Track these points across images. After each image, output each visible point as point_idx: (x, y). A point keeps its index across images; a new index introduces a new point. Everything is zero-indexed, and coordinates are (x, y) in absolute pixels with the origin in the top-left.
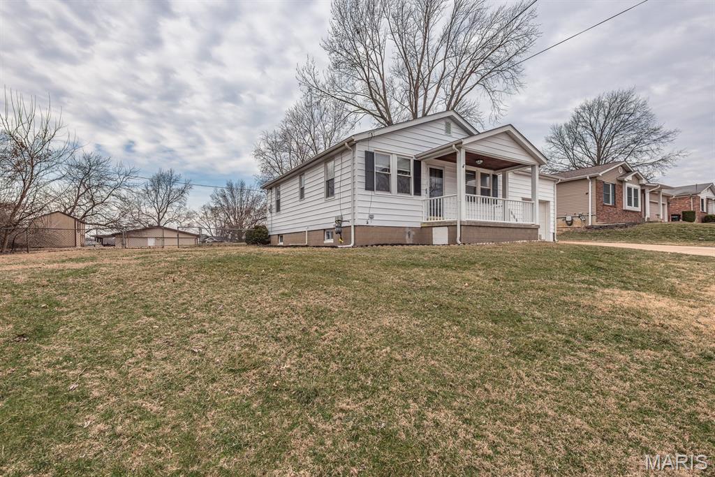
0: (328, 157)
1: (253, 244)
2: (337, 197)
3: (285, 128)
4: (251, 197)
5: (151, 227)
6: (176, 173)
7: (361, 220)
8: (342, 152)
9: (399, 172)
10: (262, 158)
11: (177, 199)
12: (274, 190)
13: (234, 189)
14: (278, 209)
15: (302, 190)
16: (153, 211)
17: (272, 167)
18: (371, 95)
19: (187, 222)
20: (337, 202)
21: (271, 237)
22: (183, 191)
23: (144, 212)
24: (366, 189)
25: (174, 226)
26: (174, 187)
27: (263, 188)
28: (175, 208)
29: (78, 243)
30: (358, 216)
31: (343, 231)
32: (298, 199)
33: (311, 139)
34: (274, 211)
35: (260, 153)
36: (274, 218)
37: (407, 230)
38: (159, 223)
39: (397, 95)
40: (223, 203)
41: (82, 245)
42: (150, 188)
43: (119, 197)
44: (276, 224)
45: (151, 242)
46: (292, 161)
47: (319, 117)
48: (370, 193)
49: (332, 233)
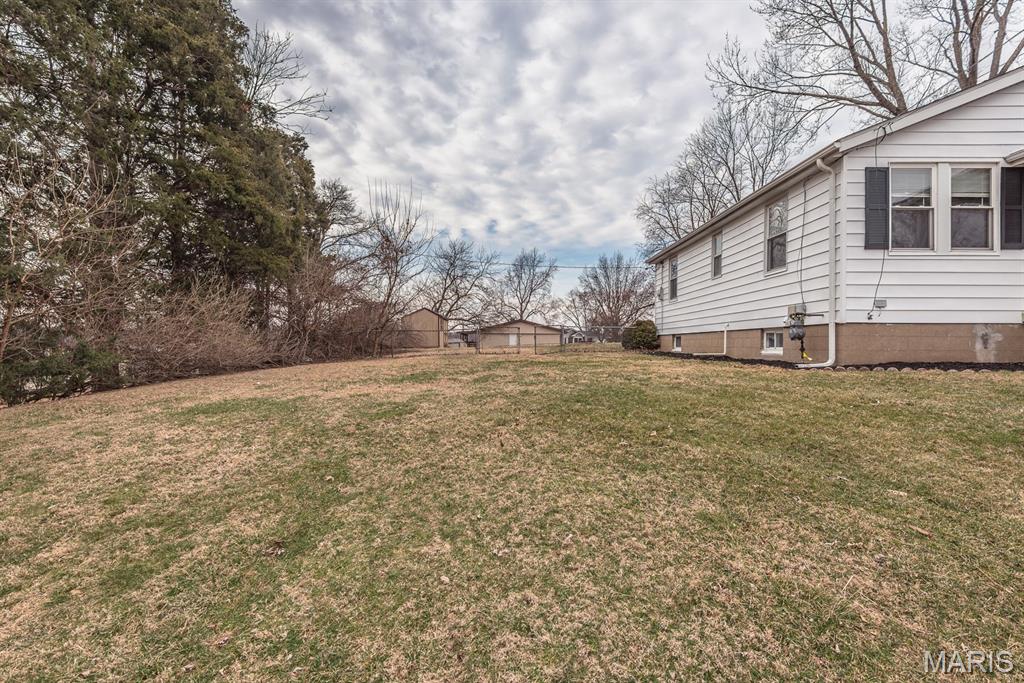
0: (773, 195)
1: (633, 348)
2: (792, 268)
3: (684, 167)
4: (630, 276)
5: (513, 321)
6: (540, 253)
7: (854, 310)
8: (808, 179)
9: (955, 200)
10: (647, 217)
11: (540, 285)
12: (667, 265)
13: (610, 266)
14: (674, 294)
15: (717, 260)
16: (516, 301)
17: (663, 228)
18: (857, 67)
19: (552, 313)
20: (795, 278)
21: (662, 338)
22: (548, 275)
23: (506, 303)
24: (868, 246)
25: (538, 319)
26: (537, 270)
27: (650, 263)
28: (538, 297)
29: (442, 344)
30: (845, 305)
31: (807, 334)
32: (709, 276)
33: (727, 174)
34: (667, 297)
35: (645, 211)
36: (666, 309)
37: (981, 332)
38: (521, 316)
39: (917, 52)
40: (594, 286)
41: (445, 346)
42: (513, 274)
43: (481, 287)
44: (670, 318)
45: (513, 340)
46: (695, 215)
47: (743, 135)
48: (878, 254)
49: (781, 336)
